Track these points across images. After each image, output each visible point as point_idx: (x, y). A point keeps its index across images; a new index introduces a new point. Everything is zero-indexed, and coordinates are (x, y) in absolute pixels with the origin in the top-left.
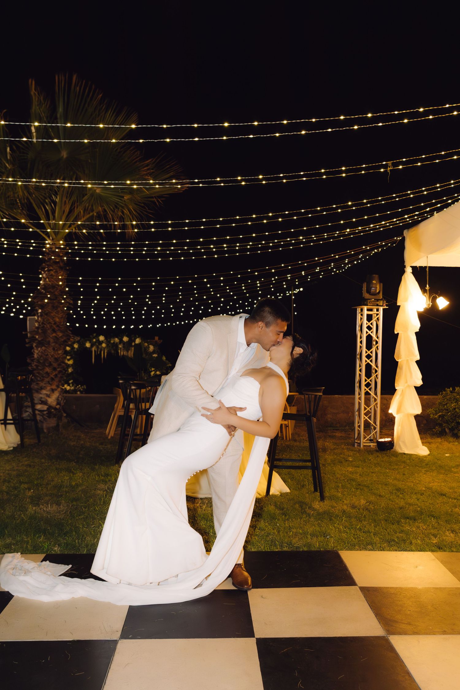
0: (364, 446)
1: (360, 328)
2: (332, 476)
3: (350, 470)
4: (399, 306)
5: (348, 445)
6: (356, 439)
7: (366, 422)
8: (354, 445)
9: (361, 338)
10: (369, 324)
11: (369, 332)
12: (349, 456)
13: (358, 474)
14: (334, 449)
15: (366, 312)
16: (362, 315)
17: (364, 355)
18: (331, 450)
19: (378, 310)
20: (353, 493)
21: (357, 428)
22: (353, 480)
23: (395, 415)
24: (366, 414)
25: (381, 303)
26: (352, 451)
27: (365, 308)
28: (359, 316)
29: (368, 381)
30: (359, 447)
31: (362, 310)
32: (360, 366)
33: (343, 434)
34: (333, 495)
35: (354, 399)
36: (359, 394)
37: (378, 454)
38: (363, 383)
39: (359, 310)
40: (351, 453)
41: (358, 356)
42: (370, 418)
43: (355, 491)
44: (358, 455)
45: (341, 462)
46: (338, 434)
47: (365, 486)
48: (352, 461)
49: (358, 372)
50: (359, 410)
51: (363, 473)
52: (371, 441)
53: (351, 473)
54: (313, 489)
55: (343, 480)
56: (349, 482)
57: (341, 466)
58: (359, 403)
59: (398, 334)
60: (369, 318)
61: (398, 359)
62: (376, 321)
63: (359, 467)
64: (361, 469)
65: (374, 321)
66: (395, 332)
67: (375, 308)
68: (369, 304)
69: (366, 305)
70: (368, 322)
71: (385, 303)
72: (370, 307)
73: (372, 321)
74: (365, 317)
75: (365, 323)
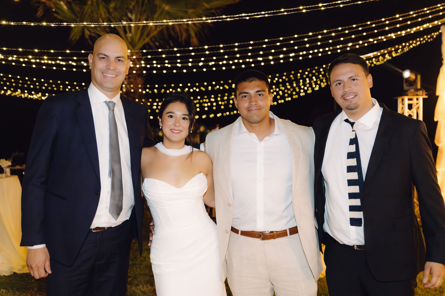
4: (438, 96)
10: (410, 112)
15: (407, 102)
16: (403, 104)
19: (417, 99)
25: (420, 93)
27: (406, 98)
28: (400, 106)
31: (403, 100)
39: (400, 100)
59: (437, 122)
60: (410, 107)
61: (439, 143)
62: (416, 109)
65: (414, 110)
66: (435, 120)
67: (415, 98)
68: (409, 95)
69: (407, 95)
70: (409, 110)
71: (425, 93)
72: (410, 97)
73: (412, 110)
74: (406, 106)
75: (407, 112)
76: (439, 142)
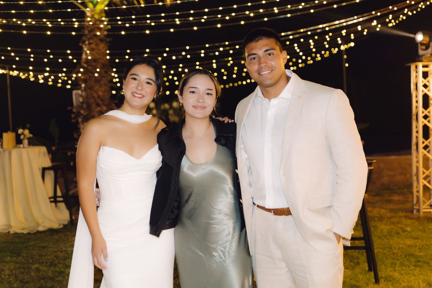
0: (425, 213)
1: (415, 87)
2: (389, 252)
3: (409, 243)
5: (406, 212)
6: (415, 205)
7: (425, 186)
8: (412, 212)
10: (425, 81)
11: (426, 91)
12: (407, 226)
13: (418, 248)
14: (391, 217)
15: (421, 69)
16: (417, 72)
17: (421, 115)
18: (388, 218)
20: (411, 272)
21: (415, 193)
22: (412, 255)
24: (425, 179)
26: (411, 218)
27: (420, 65)
28: (413, 74)
29: (426, 143)
30: (418, 214)
31: (416, 67)
32: (417, 127)
33: (401, 198)
34: (389, 276)
35: (411, 160)
36: (417, 157)
38: (421, 146)
39: (413, 67)
40: (409, 222)
41: (414, 117)
42: (429, 182)
43: (413, 269)
44: (417, 223)
45: (398, 233)
46: (395, 198)
47: (424, 262)
48: (410, 232)
49: (414, 134)
50: (417, 174)
51: (423, 246)
52: (431, 206)
53: (410, 246)
54: (367, 268)
55: (401, 255)
56: (407, 257)
57: (398, 238)
58: (417, 168)
63: (418, 239)
64: (420, 241)
65: (430, 79)
67: (431, 64)
68: (424, 60)
69: (421, 61)
70: (424, 79)
72: (425, 63)
73: (428, 79)
74: (421, 75)
75: (421, 81)
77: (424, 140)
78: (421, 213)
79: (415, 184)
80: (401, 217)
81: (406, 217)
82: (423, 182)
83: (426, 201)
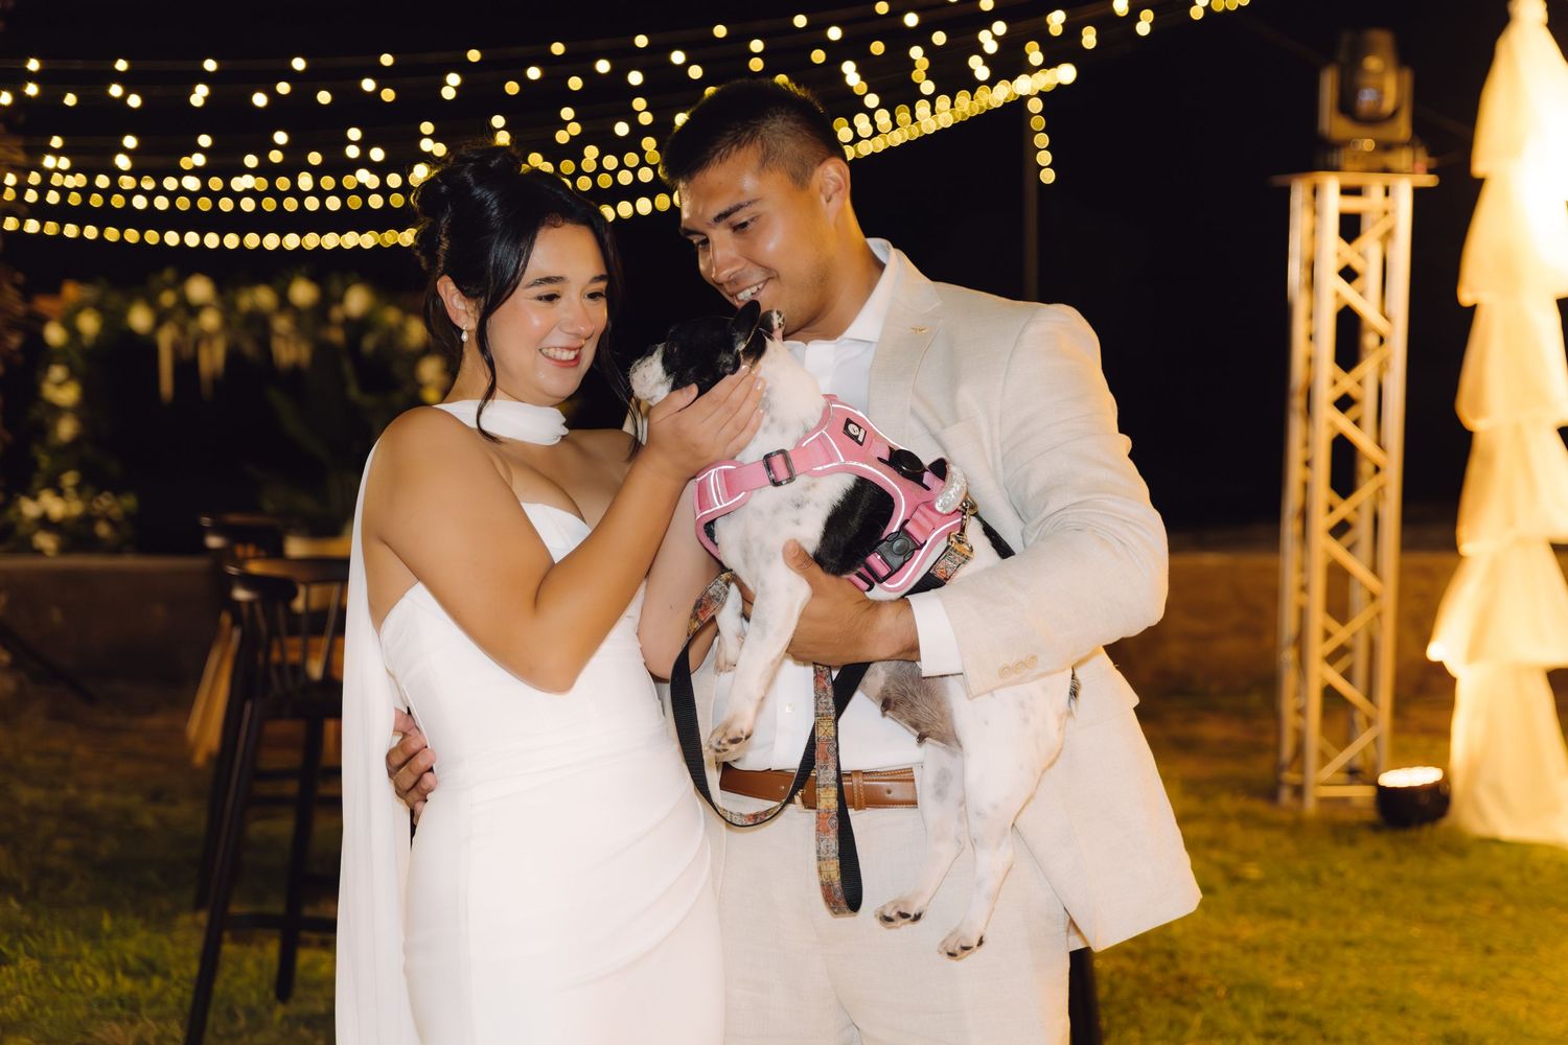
0: (1324, 801)
1: (1305, 274)
3: (1248, 933)
4: (1481, 181)
6: (1287, 767)
7: (1329, 693)
8: (1274, 796)
9: (1311, 316)
10: (1350, 254)
11: (1350, 294)
12: (1247, 856)
13: (1283, 954)
15: (1334, 204)
16: (1314, 213)
17: (1325, 395)
19: (1387, 191)
21: (1290, 720)
23: (1454, 667)
24: (1331, 659)
25: (1403, 158)
26: (1267, 825)
27: (1331, 184)
28: (1303, 221)
29: (1344, 509)
30: (1296, 805)
31: (1315, 192)
32: (1307, 444)
33: (1235, 731)
36: (1301, 570)
37: (1381, 843)
38: (1321, 522)
39: (1299, 192)
40: (1258, 840)
41: (1297, 403)
42: (1347, 675)
44: (1288, 846)
48: (1259, 884)
49: (1295, 473)
50: (1300, 640)
51: (1304, 946)
52: (1353, 774)
53: (1251, 948)
56: (1236, 997)
58: (1303, 613)
59: (1472, 309)
60: (1350, 227)
61: (1475, 417)
62: (1380, 240)
63: (1288, 915)
64: (1294, 925)
65: (1369, 242)
66: (1466, 297)
67: (1375, 184)
68: (1349, 166)
69: (1334, 168)
70: (1343, 244)
71: (1423, 160)
72: (1353, 179)
73: (1360, 243)
74: (1332, 225)
75: (1333, 250)
76: (1478, 412)
77: (1336, 498)
78: (1310, 806)
79: (1290, 679)
80: (1224, 818)
81: (1245, 818)
82: (1322, 673)
83: (1331, 750)
